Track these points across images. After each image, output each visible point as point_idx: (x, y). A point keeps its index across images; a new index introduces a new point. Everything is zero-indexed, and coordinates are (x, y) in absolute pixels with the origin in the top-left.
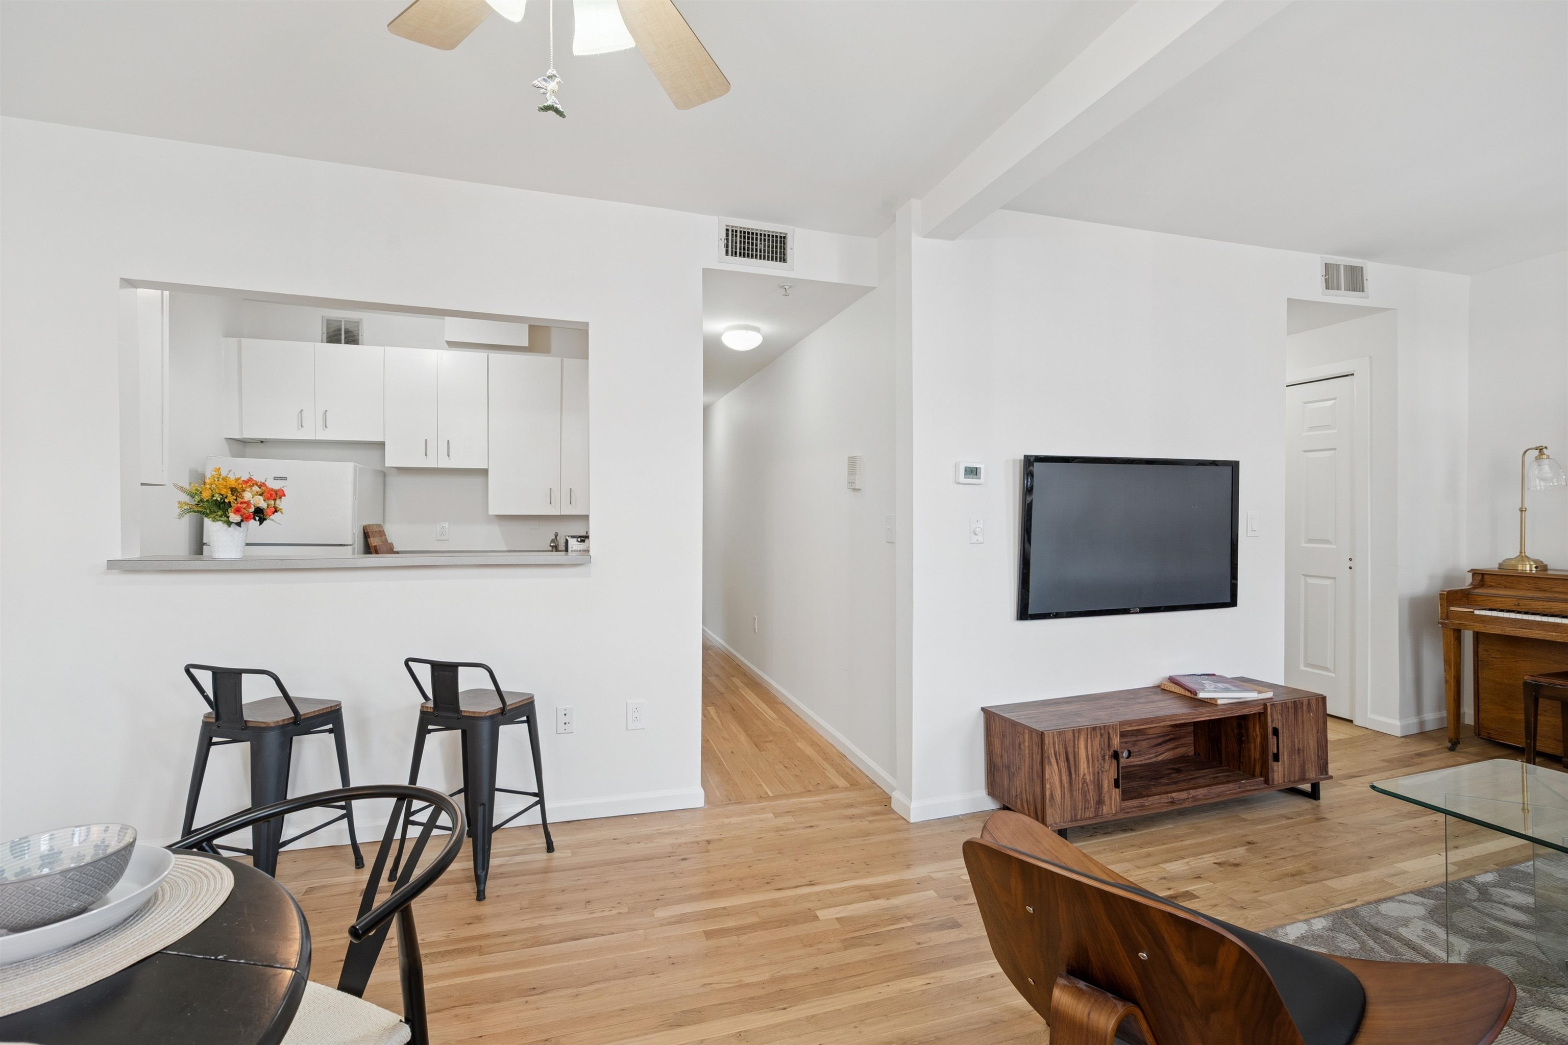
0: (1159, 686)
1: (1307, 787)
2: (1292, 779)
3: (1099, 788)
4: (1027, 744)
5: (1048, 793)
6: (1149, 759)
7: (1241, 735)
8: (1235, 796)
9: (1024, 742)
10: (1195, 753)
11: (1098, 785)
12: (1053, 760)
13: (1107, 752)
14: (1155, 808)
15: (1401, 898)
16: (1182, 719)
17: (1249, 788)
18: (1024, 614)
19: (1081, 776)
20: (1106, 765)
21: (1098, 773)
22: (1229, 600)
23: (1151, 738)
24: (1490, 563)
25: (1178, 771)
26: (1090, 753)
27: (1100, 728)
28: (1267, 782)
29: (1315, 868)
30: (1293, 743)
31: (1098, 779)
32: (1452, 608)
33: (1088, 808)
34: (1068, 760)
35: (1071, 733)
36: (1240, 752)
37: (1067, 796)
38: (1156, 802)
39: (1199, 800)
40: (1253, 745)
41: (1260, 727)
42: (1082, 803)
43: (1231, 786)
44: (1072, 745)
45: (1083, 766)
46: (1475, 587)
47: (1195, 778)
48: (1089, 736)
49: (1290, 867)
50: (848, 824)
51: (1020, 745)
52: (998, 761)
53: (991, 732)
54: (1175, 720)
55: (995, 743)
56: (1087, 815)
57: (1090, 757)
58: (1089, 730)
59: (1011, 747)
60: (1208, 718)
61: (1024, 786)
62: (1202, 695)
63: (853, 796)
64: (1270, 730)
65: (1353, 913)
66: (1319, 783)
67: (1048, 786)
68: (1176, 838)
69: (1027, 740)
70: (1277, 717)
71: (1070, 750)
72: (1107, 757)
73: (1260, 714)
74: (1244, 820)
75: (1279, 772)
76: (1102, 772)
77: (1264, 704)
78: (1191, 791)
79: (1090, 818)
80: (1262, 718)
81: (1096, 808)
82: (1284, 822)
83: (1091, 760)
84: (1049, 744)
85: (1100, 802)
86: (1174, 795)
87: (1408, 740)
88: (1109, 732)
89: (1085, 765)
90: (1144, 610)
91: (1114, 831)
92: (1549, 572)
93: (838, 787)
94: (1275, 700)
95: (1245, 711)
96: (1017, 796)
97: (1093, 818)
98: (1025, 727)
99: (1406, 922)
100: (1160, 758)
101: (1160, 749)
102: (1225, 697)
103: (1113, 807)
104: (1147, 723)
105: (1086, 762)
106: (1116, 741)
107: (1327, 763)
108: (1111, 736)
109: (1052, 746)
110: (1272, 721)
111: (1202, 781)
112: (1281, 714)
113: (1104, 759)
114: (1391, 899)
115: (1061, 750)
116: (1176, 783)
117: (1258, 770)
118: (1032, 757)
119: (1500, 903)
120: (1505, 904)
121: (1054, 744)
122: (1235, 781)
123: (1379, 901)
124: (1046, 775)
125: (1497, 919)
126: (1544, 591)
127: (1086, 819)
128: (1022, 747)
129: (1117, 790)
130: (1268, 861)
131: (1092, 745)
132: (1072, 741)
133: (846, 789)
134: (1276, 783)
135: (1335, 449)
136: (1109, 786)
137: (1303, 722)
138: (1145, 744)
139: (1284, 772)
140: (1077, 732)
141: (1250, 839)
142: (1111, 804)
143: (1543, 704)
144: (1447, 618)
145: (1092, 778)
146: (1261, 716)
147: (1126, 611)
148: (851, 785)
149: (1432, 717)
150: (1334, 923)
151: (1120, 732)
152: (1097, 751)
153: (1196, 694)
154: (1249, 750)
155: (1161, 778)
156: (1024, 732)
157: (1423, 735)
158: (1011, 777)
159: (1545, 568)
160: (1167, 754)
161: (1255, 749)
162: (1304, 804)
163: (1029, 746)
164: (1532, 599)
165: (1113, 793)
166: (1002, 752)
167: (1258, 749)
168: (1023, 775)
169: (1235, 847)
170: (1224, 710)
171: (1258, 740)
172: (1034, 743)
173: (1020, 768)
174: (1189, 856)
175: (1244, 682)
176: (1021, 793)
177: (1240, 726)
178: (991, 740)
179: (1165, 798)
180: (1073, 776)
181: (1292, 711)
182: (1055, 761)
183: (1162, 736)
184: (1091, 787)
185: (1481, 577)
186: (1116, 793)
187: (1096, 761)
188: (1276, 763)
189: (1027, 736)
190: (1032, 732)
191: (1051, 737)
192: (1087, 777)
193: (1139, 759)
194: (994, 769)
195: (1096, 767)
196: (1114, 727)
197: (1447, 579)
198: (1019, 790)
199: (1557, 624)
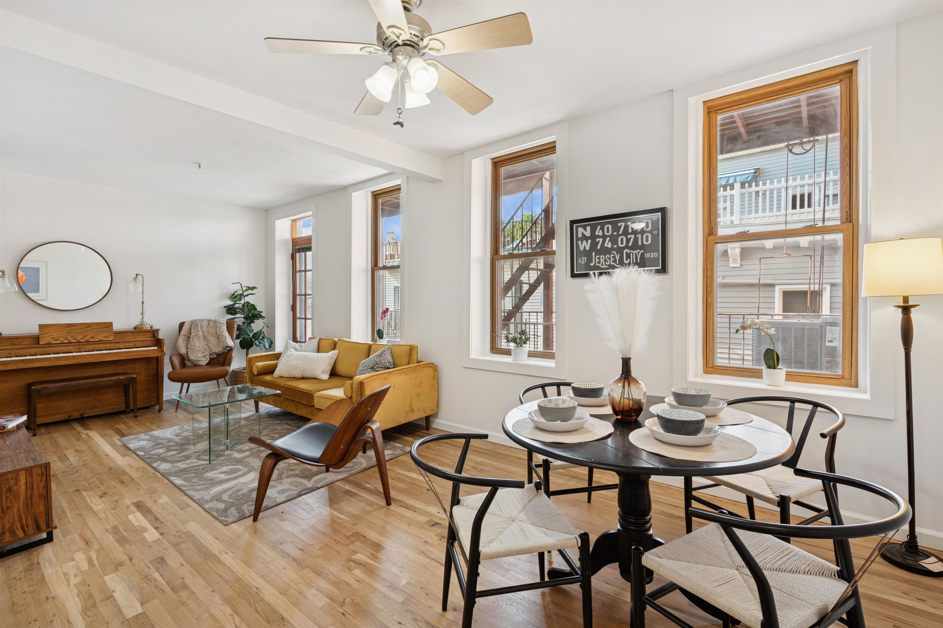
199: (47, 358)
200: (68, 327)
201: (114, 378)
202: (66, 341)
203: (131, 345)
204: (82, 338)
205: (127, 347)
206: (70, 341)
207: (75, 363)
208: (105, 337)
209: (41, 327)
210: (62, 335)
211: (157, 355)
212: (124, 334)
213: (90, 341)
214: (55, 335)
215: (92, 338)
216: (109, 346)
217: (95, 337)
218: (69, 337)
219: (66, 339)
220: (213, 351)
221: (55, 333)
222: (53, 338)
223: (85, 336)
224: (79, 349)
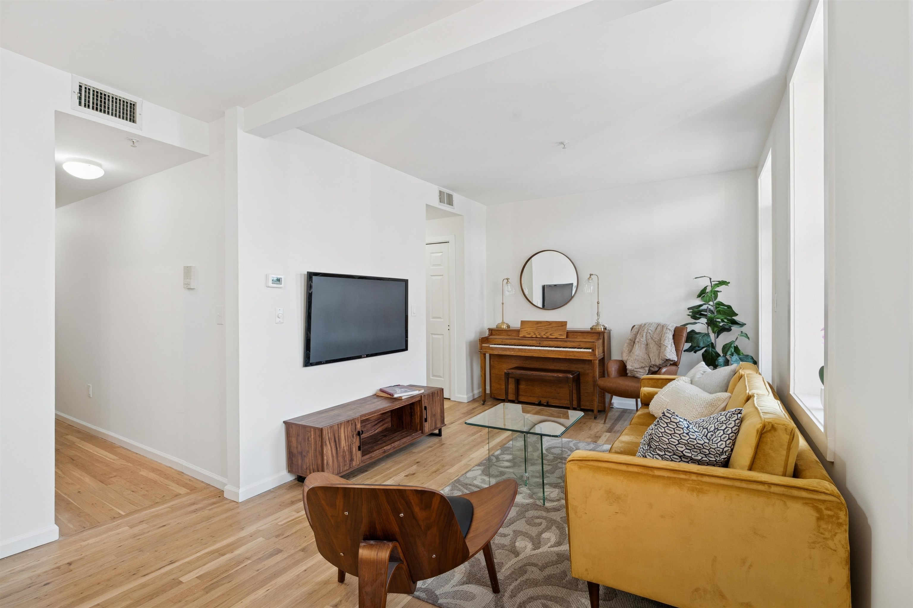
0: (375, 395)
1: (437, 431)
2: (432, 429)
3: (351, 453)
4: (312, 437)
5: (325, 462)
6: (371, 433)
7: (411, 412)
8: (410, 442)
9: (311, 436)
10: (391, 426)
11: (351, 451)
12: (328, 443)
13: (354, 432)
14: (377, 457)
15: (473, 469)
16: (388, 409)
17: (415, 437)
18: (308, 362)
19: (342, 448)
20: (354, 439)
21: (351, 445)
22: (405, 348)
23: (372, 422)
24: (493, 326)
25: (385, 436)
26: (346, 435)
27: (351, 420)
28: (422, 433)
29: (443, 466)
30: (432, 412)
31: (351, 448)
32: (483, 345)
33: (346, 465)
34: (335, 441)
35: (337, 426)
36: (411, 421)
37: (335, 461)
38: (377, 454)
39: (396, 448)
40: (416, 416)
41: (419, 407)
42: (343, 463)
43: (408, 438)
44: (337, 432)
45: (343, 443)
46: (489, 336)
47: (393, 438)
48: (346, 426)
49: (434, 469)
50: (194, 516)
51: (308, 438)
52: (295, 451)
53: (290, 435)
54: (385, 410)
55: (293, 441)
56: (345, 469)
57: (346, 437)
58: (346, 422)
59: (303, 441)
60: (399, 407)
61: (311, 461)
62: (396, 396)
63: (193, 497)
64: (423, 408)
65: (458, 481)
66: (441, 428)
67: (325, 458)
68: (387, 469)
69: (312, 435)
70: (426, 401)
71: (337, 436)
72: (355, 435)
73: (419, 401)
74: (414, 453)
75: (427, 427)
76: (352, 444)
77: (421, 396)
78: (392, 444)
79: (347, 470)
80: (420, 403)
81: (349, 464)
82: (430, 449)
83: (347, 439)
84: (326, 434)
85: (352, 460)
86: (385, 448)
87: (469, 403)
88: (355, 422)
89: (344, 442)
90: (368, 356)
91: (358, 474)
92: (510, 328)
93: (180, 494)
94: (425, 393)
95: (414, 401)
96: (307, 468)
97: (348, 469)
98: (311, 427)
99: (475, 478)
100: (376, 432)
101: (376, 427)
102: (404, 395)
103: (358, 461)
104: (372, 414)
105: (344, 440)
106: (359, 426)
107: (444, 419)
108: (356, 424)
109: (327, 435)
110: (424, 403)
111: (396, 438)
112: (427, 399)
113: (353, 437)
114: (470, 470)
115: (332, 436)
116: (385, 442)
117: (419, 428)
118: (316, 444)
119: (502, 461)
120: (504, 461)
121: (328, 433)
122: (410, 435)
123: (466, 473)
124: (325, 452)
125: (502, 467)
126: (509, 336)
127: (345, 471)
128: (310, 439)
129: (360, 451)
130: (425, 468)
131: (347, 430)
132: (337, 430)
133: (187, 494)
134: (426, 432)
135: (442, 275)
136: (356, 450)
137: (435, 401)
138: (369, 426)
139: (429, 426)
140: (339, 425)
141: (417, 461)
142: (357, 460)
143: (510, 380)
144: (482, 349)
145: (347, 448)
146: (420, 401)
147: (359, 357)
148: (191, 490)
149: (477, 392)
150: (452, 487)
151: (361, 421)
152: (350, 433)
153: (393, 396)
154: (415, 419)
155: (378, 441)
156: (311, 430)
157: (474, 400)
158: (303, 457)
159: (508, 326)
160: (379, 429)
161: (417, 418)
162: (436, 439)
163: (314, 438)
164: (506, 339)
165: (358, 454)
166: (297, 445)
167: (419, 417)
168: (310, 455)
169: (412, 466)
170: (405, 402)
171: (419, 413)
172: (317, 436)
173: (308, 452)
174: (393, 476)
175: (412, 387)
176: (309, 466)
177: (411, 408)
178: (290, 439)
179: (381, 451)
180: (338, 449)
181: (431, 397)
182: (329, 443)
183: (377, 420)
184: (347, 453)
185: (491, 331)
186: (359, 453)
187: (349, 439)
188: (426, 423)
189: (312, 433)
190: (315, 429)
191: (326, 430)
192: (345, 448)
193: (367, 434)
194: (292, 456)
195: (349, 442)
196: (357, 419)
197: (481, 333)
198: (308, 465)
199: (514, 349)
200: (537, 324)
201: (555, 375)
202: (534, 336)
203: (575, 344)
204: (544, 335)
205: (573, 347)
206: (537, 336)
207: (530, 356)
208: (560, 335)
209: (523, 322)
210: (533, 330)
211: (590, 359)
212: (576, 334)
213: (549, 337)
214: (529, 330)
215: (551, 335)
216: (559, 343)
217: (552, 334)
218: (536, 333)
219: (535, 334)
220: (653, 363)
221: (529, 329)
222: (527, 332)
223: (546, 333)
224: (540, 343)
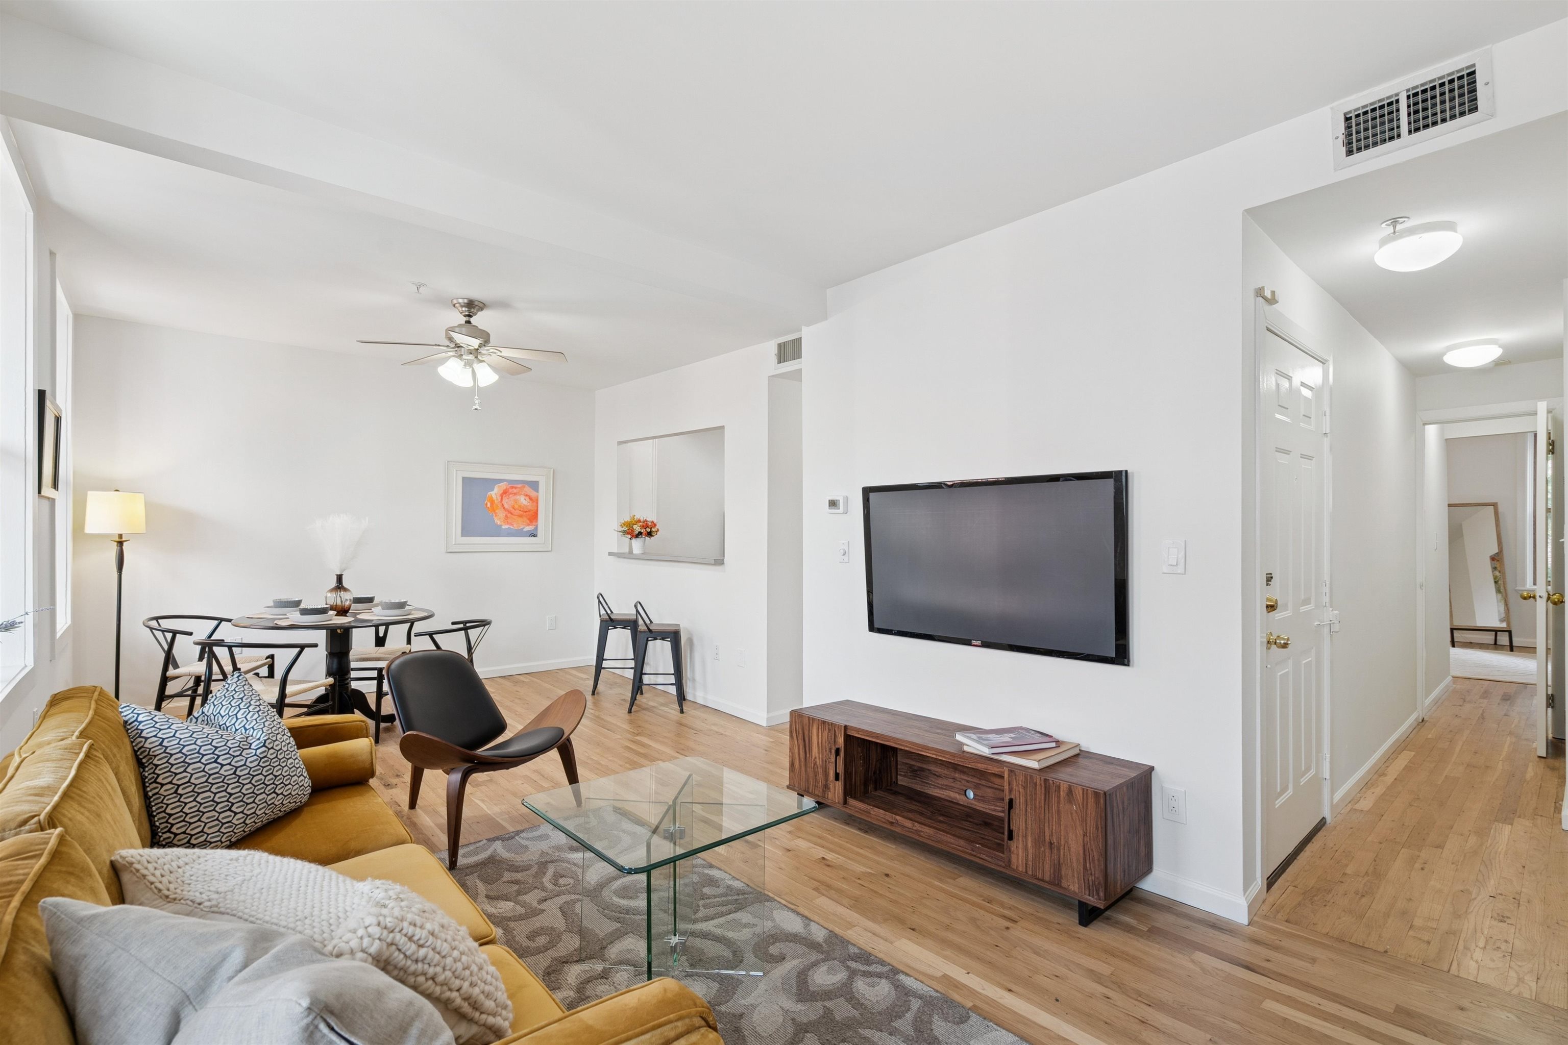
2: (1039, 876)
3: (826, 776)
11: (825, 772)
12: (794, 736)
13: (833, 746)
17: (983, 855)
18: (872, 626)
19: (813, 758)
20: (832, 757)
21: (826, 761)
22: (1112, 655)
26: (820, 741)
27: (827, 725)
31: (825, 767)
33: (818, 787)
34: (805, 740)
35: (805, 721)
37: (803, 768)
42: (813, 780)
44: (808, 730)
45: (815, 752)
48: (820, 727)
56: (815, 793)
57: (820, 745)
58: (819, 723)
64: (1007, 800)
67: (791, 755)
70: (1018, 788)
71: (806, 733)
75: (1018, 856)
78: (921, 826)
79: (818, 796)
81: (824, 791)
83: (820, 748)
85: (827, 787)
88: (835, 730)
89: (817, 750)
90: (988, 645)
95: (978, 766)
103: (836, 796)
104: (872, 737)
105: (817, 748)
106: (840, 740)
108: (836, 735)
109: (794, 724)
112: (1025, 788)
115: (800, 730)
121: (796, 722)
124: (791, 746)
131: (822, 736)
132: (806, 727)
137: (1058, 811)
139: (1027, 860)
140: (810, 720)
142: (834, 793)
145: (822, 763)
147: (968, 643)
151: (845, 735)
152: (826, 743)
165: (836, 785)
169: (869, 868)
179: (891, 817)
180: (808, 756)
181: (1040, 789)
182: (796, 737)
184: (820, 771)
186: (838, 786)
187: (825, 750)
188: (1012, 842)
191: (794, 716)
192: (817, 760)
195: (826, 756)
196: (839, 727)
